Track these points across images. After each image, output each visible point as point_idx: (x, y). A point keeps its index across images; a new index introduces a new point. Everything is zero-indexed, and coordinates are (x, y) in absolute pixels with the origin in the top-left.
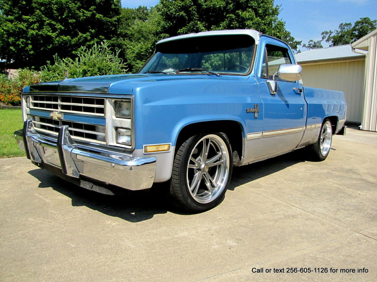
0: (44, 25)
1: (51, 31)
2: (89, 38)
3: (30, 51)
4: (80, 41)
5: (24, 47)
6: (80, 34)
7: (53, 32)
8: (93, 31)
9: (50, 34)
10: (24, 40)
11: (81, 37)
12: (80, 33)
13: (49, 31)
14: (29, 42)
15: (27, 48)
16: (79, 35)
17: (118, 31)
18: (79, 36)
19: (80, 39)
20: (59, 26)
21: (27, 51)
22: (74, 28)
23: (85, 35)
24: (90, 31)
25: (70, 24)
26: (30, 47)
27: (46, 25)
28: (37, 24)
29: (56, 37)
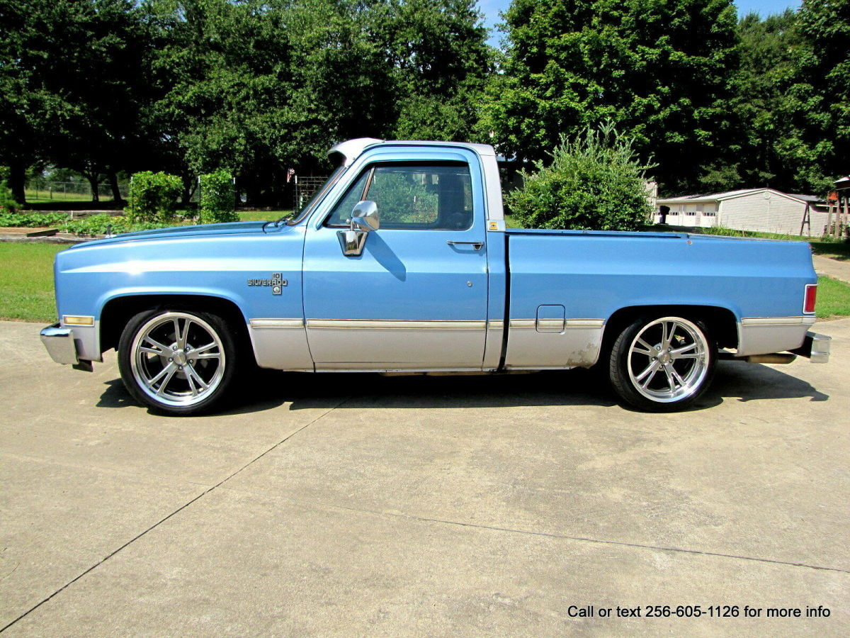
0: (565, 89)
1: (578, 98)
2: (657, 105)
3: (543, 140)
4: (637, 114)
5: (532, 134)
6: (637, 99)
7: (580, 101)
8: (666, 90)
9: (573, 105)
10: (530, 120)
11: (639, 105)
12: (636, 96)
13: (572, 100)
14: (542, 123)
15: (537, 135)
16: (633, 101)
17: (729, 84)
18: (633, 104)
19: (637, 110)
20: (593, 87)
21: (538, 141)
22: (624, 87)
23: (645, 101)
24: (659, 90)
25: (615, 79)
26: (543, 132)
27: (569, 88)
28: (552, 89)
29: (586, 108)
